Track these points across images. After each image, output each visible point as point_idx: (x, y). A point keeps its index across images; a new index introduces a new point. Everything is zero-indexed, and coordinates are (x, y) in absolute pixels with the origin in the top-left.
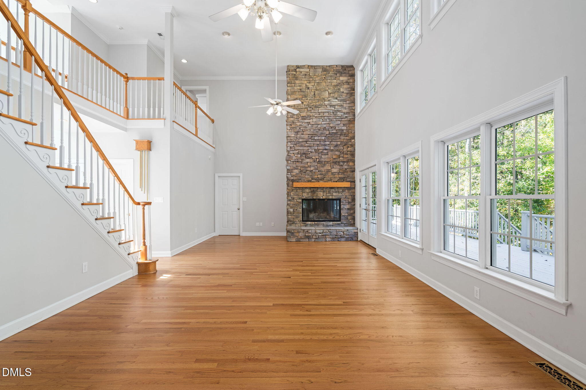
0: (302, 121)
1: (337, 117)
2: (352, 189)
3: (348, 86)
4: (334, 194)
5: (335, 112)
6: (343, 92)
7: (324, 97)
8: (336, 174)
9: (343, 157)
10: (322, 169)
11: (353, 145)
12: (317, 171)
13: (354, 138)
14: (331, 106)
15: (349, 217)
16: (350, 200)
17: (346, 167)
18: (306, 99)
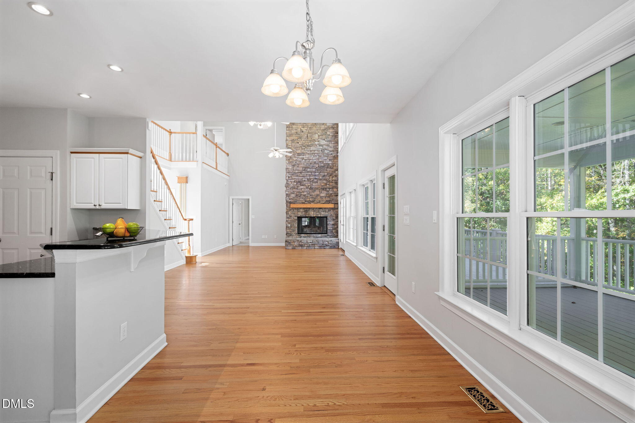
0: (298, 157)
1: (325, 154)
2: (336, 209)
3: (333, 130)
4: (322, 213)
5: (323, 150)
6: (329, 135)
7: (314, 138)
8: (324, 197)
9: (329, 185)
10: (313, 194)
11: (337, 176)
12: (309, 195)
13: (337, 170)
14: (320, 145)
15: (334, 231)
16: (334, 218)
17: (331, 192)
18: (301, 140)
